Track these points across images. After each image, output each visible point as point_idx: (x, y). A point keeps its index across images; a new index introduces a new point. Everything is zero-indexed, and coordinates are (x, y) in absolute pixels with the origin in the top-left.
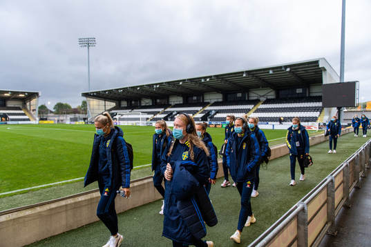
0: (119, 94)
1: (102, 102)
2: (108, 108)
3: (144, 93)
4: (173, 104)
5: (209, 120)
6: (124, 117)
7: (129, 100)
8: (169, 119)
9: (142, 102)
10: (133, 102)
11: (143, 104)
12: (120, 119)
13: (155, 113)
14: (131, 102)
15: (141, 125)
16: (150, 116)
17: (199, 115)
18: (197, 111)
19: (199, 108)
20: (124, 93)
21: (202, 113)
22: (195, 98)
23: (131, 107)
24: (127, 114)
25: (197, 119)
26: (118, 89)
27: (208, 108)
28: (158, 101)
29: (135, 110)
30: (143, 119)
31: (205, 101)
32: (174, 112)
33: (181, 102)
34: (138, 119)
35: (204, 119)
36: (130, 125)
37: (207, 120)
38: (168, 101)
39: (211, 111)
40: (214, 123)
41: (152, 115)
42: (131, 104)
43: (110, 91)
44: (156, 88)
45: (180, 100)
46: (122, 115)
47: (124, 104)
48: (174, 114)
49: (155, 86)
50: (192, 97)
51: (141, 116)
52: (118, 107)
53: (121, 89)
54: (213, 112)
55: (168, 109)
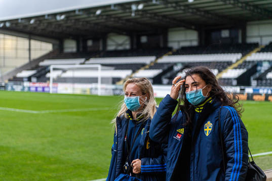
0: (59, 24)
1: (23, 43)
2: (36, 55)
3: (111, 23)
4: (175, 46)
5: (254, 83)
6: (69, 74)
7: (80, 37)
8: (165, 81)
9: (109, 42)
10: (90, 43)
11: (111, 47)
12: (59, 80)
13: (135, 68)
14: (85, 41)
15: (100, 92)
16: (123, 74)
17: (232, 73)
18: (229, 64)
19: (234, 57)
20: (69, 24)
21: (240, 67)
22: (225, 34)
23: (84, 54)
24: (75, 68)
25: (228, 82)
26: (55, 15)
27: (254, 57)
28: (144, 39)
29: (92, 60)
30: (104, 81)
31: (250, 40)
32: (176, 64)
33: (195, 43)
34: (94, 80)
35: (243, 81)
36: (78, 92)
37: (248, 84)
38: (166, 41)
39: (260, 63)
40: (263, 91)
41: (129, 72)
42: (85, 47)
43: (39, 19)
44: (137, 11)
45: (191, 38)
46: (64, 71)
47: (71, 46)
48: (176, 68)
49: (134, 7)
50: (220, 30)
51: (101, 73)
52: (58, 54)
53: (61, 14)
54: (266, 66)
55: (166, 59)
